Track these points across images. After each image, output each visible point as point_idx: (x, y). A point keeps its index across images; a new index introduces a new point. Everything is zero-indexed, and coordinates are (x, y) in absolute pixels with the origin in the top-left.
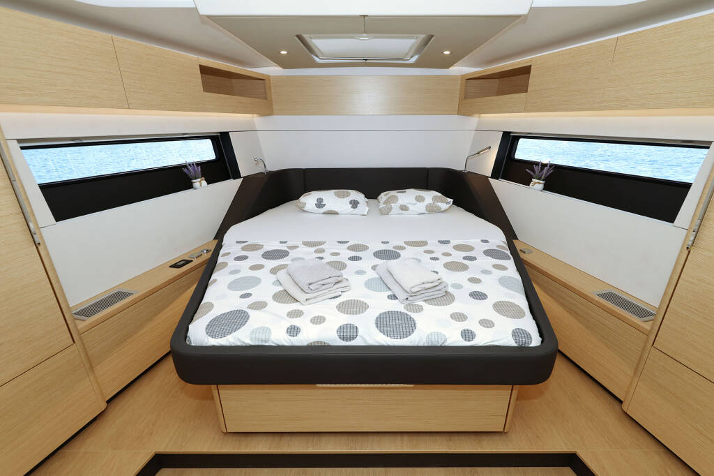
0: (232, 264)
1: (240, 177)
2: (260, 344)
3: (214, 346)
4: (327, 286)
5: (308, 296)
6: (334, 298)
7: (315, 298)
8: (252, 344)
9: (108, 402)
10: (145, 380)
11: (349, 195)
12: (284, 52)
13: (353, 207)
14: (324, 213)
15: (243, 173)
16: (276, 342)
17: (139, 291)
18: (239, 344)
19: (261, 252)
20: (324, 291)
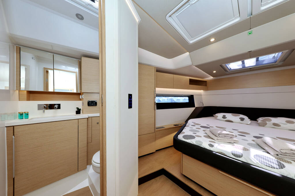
0: (190, 126)
1: (194, 107)
2: (198, 145)
3: (184, 141)
4: (227, 137)
5: (218, 138)
6: (230, 143)
7: (221, 140)
8: (196, 144)
9: (156, 151)
10: (163, 150)
11: (239, 116)
12: (215, 72)
13: (241, 120)
14: (226, 121)
15: (196, 106)
16: (204, 147)
17: (166, 127)
18: (191, 143)
19: (200, 126)
20: (226, 139)
